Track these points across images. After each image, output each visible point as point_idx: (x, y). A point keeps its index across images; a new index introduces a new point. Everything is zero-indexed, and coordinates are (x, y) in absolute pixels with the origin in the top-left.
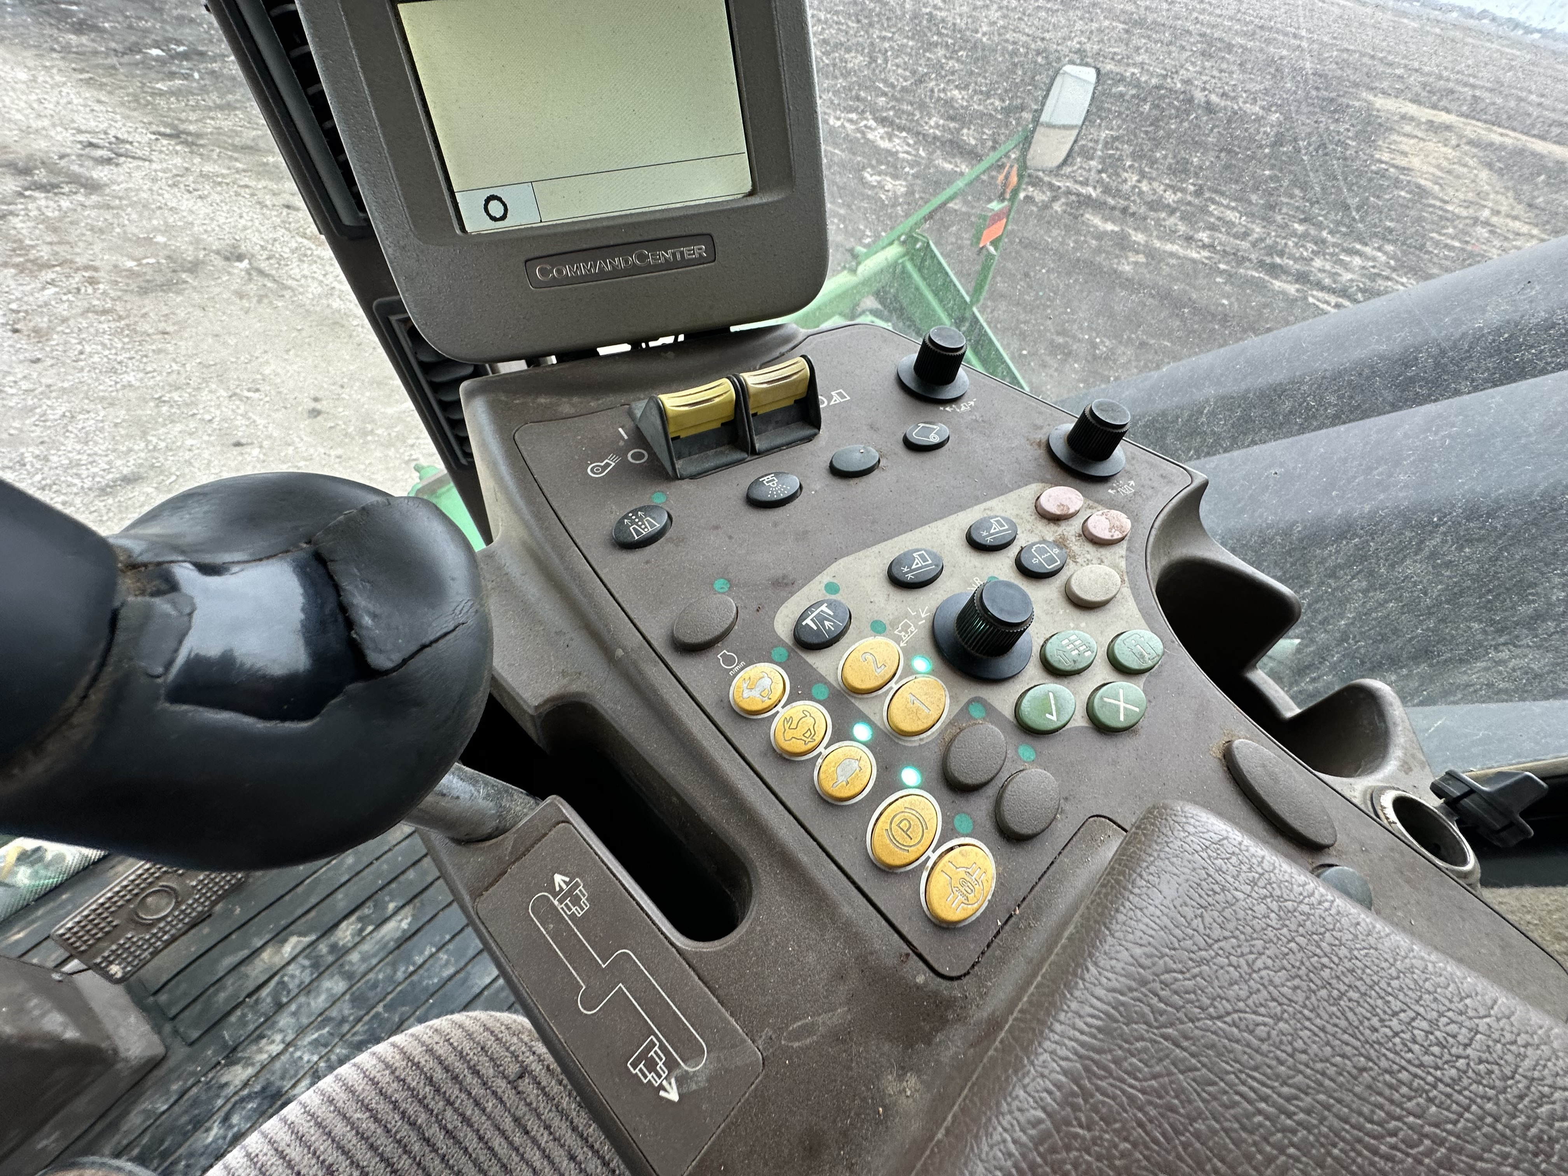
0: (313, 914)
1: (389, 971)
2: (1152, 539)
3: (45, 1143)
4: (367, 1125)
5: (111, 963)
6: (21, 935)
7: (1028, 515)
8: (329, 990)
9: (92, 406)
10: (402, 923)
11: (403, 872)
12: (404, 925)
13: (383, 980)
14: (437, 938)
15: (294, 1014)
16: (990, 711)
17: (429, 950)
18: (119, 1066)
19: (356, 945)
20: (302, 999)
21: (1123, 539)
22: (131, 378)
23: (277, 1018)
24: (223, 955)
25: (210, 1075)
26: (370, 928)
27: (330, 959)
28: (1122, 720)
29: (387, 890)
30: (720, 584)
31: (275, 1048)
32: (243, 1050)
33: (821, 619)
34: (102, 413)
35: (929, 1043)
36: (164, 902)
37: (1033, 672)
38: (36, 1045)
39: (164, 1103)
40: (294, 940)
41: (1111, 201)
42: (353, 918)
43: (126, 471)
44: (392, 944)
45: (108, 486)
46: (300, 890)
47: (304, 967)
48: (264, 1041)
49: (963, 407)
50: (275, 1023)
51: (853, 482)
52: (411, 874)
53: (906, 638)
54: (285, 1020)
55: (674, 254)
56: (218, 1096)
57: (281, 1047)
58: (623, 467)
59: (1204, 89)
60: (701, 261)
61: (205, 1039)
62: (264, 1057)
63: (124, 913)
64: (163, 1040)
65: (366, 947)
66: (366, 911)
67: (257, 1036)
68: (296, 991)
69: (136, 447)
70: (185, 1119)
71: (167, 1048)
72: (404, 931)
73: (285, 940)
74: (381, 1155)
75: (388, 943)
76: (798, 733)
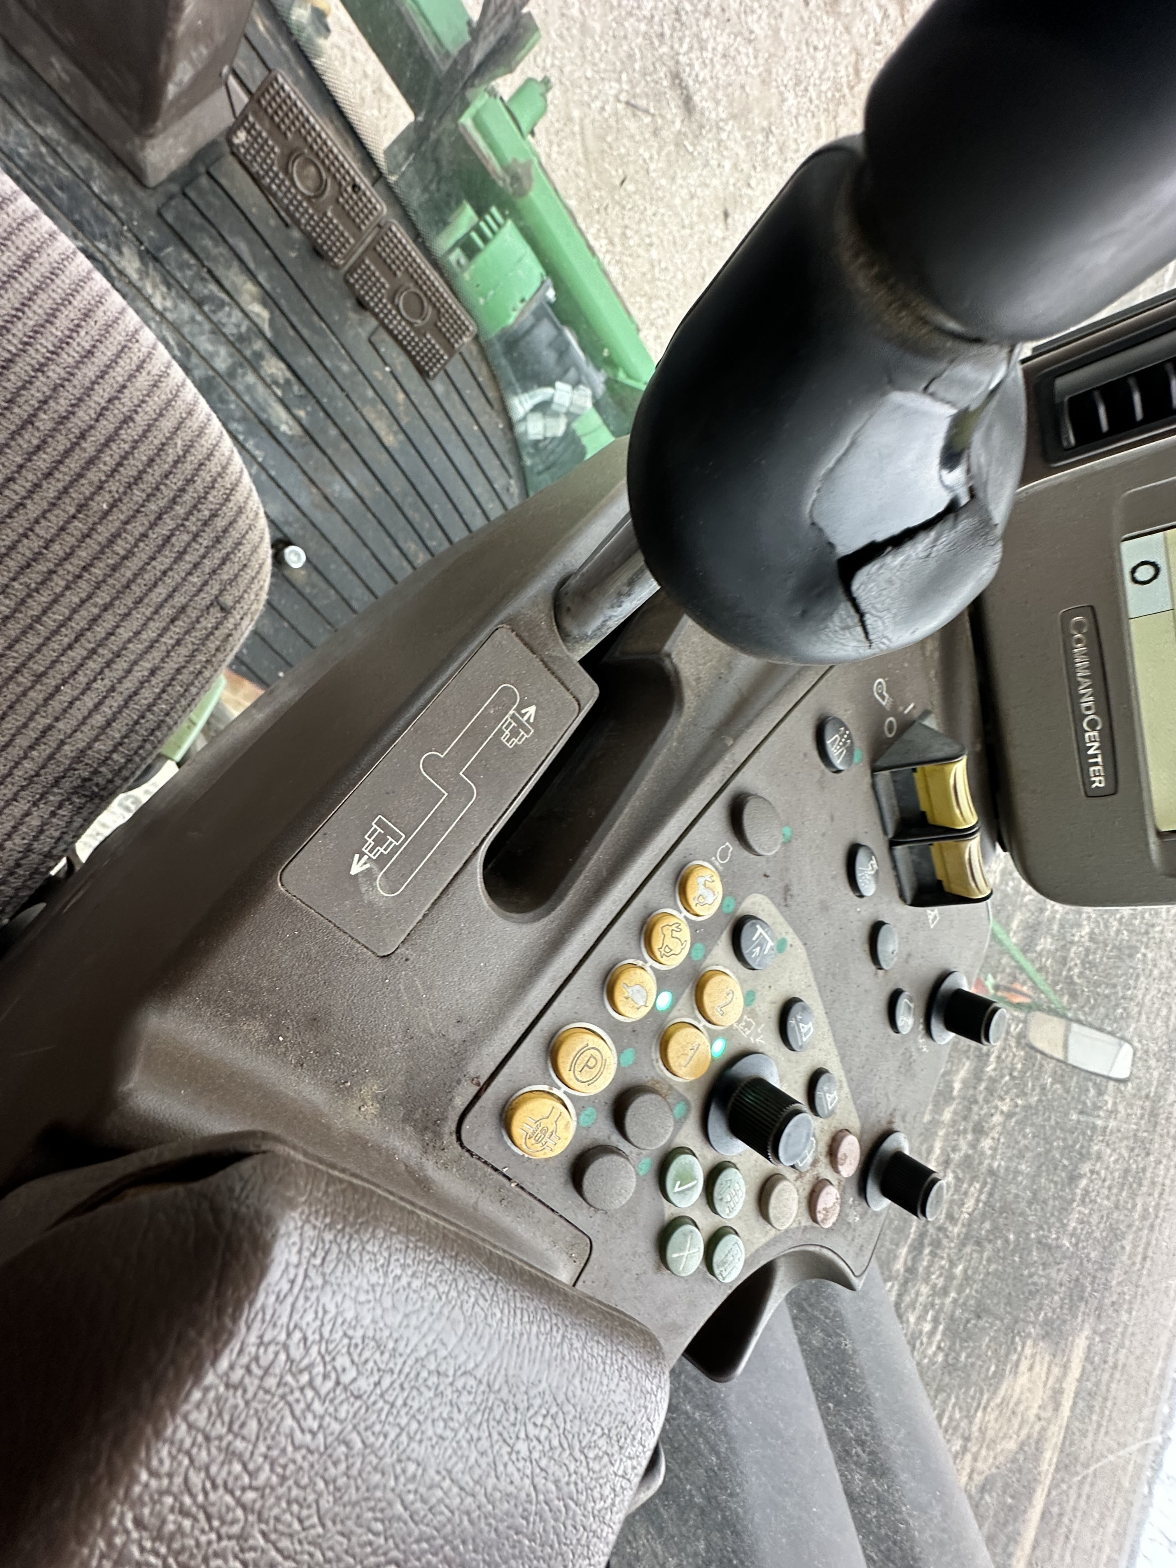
0: (292, 333)
1: (238, 414)
2: (812, 1249)
3: (57, 65)
4: (171, 454)
5: (249, 132)
6: (261, 27)
7: (834, 1124)
8: (216, 354)
9: (761, 61)
10: (285, 426)
11: (335, 424)
12: (284, 428)
13: (229, 410)
14: (272, 462)
15: (193, 320)
16: (679, 1123)
17: (260, 455)
18: (137, 141)
19: (262, 379)
20: (207, 327)
21: (815, 1220)
22: (791, 100)
23: (189, 302)
24: (249, 242)
25: (129, 235)
26: (279, 393)
27: (248, 353)
28: (672, 1255)
29: (317, 407)
30: (787, 831)
31: (158, 302)
32: (155, 269)
33: (761, 944)
34: (754, 72)
35: (405, 1120)
36: (310, 183)
37: (710, 1157)
38: (164, 58)
39: (100, 187)
40: (266, 314)
41: (982, 1086)
42: (288, 374)
43: (696, 98)
44: (264, 416)
45: (681, 80)
46: (316, 318)
47: (238, 326)
48: (164, 289)
49: (922, 1040)
50: (182, 298)
51: (866, 947)
52: (333, 432)
53: (740, 1027)
54: (186, 309)
55: (1095, 756)
56: (109, 244)
57: (159, 306)
58: (880, 713)
59: (1092, 1172)
60: (1087, 781)
61: (165, 229)
62: (149, 290)
63: (299, 143)
64: (161, 184)
65: (261, 389)
66: (296, 388)
67: (169, 281)
68: (215, 318)
69: (720, 109)
70: (86, 212)
71: (155, 188)
72: (278, 428)
73: (265, 305)
74: (144, 471)
75: (264, 410)
76: (669, 941)
